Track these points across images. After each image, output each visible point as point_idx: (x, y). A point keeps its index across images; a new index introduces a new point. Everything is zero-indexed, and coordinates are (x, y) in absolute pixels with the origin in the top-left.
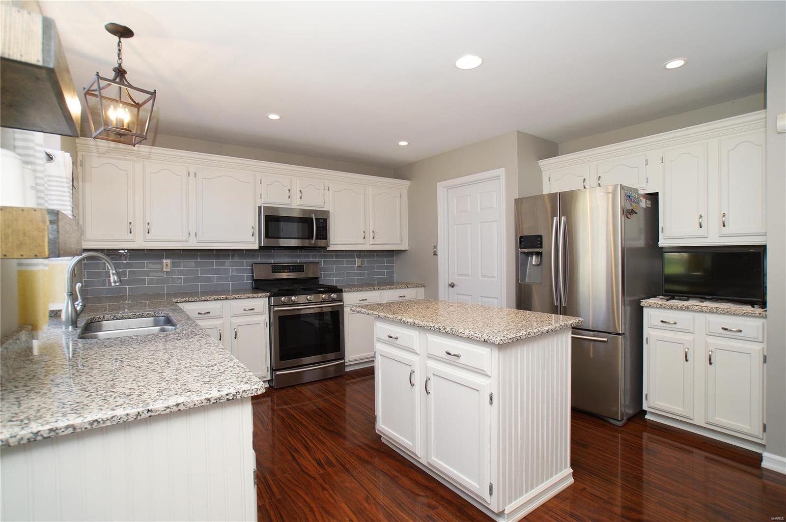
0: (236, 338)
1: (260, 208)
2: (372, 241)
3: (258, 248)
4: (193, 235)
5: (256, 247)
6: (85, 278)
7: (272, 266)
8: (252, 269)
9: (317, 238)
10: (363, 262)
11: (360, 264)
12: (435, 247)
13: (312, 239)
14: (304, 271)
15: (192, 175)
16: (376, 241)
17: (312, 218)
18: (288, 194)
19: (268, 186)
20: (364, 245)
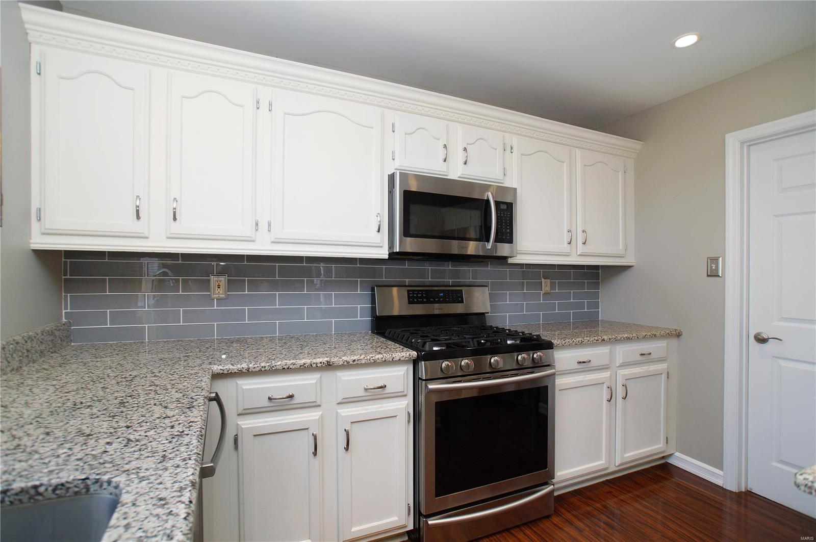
0: (347, 449)
1: (392, 178)
2: (581, 249)
3: (386, 257)
4: (263, 226)
5: (384, 254)
6: (66, 309)
7: (408, 291)
8: (373, 296)
9: (497, 240)
10: (552, 286)
11: (548, 289)
12: (715, 260)
13: (488, 241)
14: (463, 302)
15: (264, 106)
16: (590, 249)
17: (488, 201)
18: (441, 153)
19: (407, 136)
20: (568, 255)
